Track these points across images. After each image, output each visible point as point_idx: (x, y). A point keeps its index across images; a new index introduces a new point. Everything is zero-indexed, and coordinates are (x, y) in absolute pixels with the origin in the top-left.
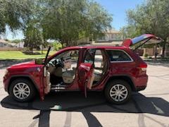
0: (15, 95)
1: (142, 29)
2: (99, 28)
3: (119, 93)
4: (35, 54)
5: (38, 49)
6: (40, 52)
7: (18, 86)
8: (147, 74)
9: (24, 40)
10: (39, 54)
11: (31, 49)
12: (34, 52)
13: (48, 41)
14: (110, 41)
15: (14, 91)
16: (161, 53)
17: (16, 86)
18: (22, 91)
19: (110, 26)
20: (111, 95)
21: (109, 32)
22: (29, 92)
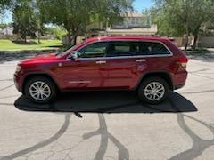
0: (33, 96)
1: (171, 12)
2: (116, 10)
3: (154, 92)
4: (29, 44)
5: (34, 36)
6: (37, 41)
7: (35, 85)
8: (187, 70)
9: (13, 25)
10: (35, 44)
11: (24, 37)
12: (28, 41)
13: (46, 26)
14: (130, 28)
15: (31, 91)
16: (192, 44)
17: (32, 86)
18: (40, 91)
19: (132, 8)
20: (146, 95)
21: (129, 15)
22: (49, 92)
